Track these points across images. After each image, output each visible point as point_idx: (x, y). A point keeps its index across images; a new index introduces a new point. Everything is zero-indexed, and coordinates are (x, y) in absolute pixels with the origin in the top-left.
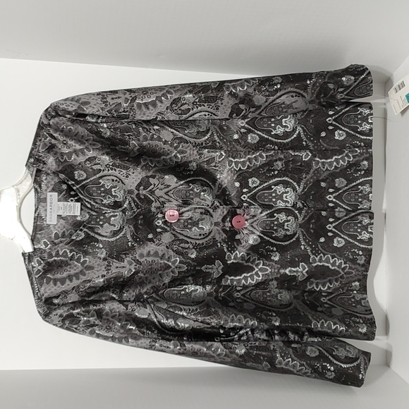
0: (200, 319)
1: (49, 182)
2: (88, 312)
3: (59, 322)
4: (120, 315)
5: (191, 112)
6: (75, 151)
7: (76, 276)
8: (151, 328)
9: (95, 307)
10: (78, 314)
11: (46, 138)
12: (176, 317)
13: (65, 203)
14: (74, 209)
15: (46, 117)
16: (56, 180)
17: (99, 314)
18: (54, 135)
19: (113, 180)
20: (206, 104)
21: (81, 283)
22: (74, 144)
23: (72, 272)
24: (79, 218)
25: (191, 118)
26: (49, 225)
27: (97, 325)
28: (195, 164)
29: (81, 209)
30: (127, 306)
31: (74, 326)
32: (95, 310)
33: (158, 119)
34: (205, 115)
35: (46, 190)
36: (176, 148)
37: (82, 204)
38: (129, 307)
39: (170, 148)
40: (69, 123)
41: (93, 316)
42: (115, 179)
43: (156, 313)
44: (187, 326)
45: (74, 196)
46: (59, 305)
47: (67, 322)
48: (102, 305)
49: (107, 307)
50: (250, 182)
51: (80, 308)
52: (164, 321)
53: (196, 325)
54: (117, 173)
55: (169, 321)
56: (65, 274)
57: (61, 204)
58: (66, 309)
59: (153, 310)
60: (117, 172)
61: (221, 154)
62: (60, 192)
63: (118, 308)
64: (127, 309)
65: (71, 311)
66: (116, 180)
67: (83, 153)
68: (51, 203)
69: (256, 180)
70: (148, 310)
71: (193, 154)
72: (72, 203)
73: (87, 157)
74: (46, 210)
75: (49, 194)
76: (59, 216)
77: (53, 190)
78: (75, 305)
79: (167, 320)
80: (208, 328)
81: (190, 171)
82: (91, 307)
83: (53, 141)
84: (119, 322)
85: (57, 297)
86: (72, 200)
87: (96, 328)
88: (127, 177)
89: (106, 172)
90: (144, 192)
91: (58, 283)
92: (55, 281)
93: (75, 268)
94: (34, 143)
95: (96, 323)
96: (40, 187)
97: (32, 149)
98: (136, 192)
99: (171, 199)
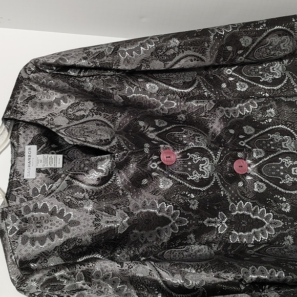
3: (37, 288)
7: (59, 233)
21: (64, 242)
59: (154, 266)
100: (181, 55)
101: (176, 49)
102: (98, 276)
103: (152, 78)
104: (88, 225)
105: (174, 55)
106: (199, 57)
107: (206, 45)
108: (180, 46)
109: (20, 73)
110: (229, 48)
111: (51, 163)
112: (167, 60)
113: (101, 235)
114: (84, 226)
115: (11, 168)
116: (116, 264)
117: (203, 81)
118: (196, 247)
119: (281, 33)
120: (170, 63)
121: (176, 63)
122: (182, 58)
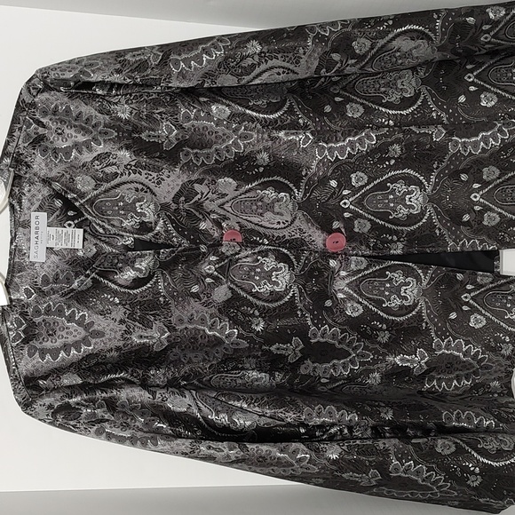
0: (269, 412)
1: (34, 196)
2: (93, 401)
3: (48, 415)
4: (143, 407)
5: (257, 70)
6: (76, 146)
7: (77, 345)
8: (192, 427)
9: (104, 395)
10: (78, 404)
11: (29, 126)
12: (231, 411)
13: (60, 229)
14: (73, 239)
15: (29, 91)
16: (46, 191)
17: (111, 405)
18: (42, 120)
19: (137, 190)
20: (279, 56)
21: (83, 358)
22: (74, 134)
23: (71, 339)
24: (80, 254)
25: (257, 81)
26: (33, 264)
27: (108, 420)
28: (265, 155)
29: (84, 239)
30: (154, 394)
31: (72, 423)
32: (104, 399)
33: (206, 85)
34: (279, 74)
35: (29, 208)
36: (235, 131)
37: (85, 231)
38: (158, 395)
39: (227, 131)
40: (66, 99)
41: (101, 406)
42: (140, 187)
43: (200, 405)
44: (248, 423)
45: (72, 218)
46: (47, 390)
47: (60, 418)
48: (115, 392)
49: (124, 394)
50: (353, 180)
51: (81, 394)
52: (213, 417)
53: (263, 422)
54: (142, 178)
55: (221, 416)
56: (59, 343)
57: (53, 230)
58: (58, 396)
59: (194, 399)
60: (144, 176)
61: (306, 136)
62: (51, 212)
63: (141, 396)
64: (154, 399)
65: (67, 400)
66: (142, 190)
67: (90, 149)
68: (37, 228)
69: (362, 175)
70: (188, 400)
71: (263, 139)
72: (70, 230)
73: (95, 154)
74: (29, 240)
75: (34, 215)
76: (50, 249)
77: (40, 209)
78: (72, 390)
79: (217, 415)
80: (280, 426)
81: (258, 166)
82: (99, 394)
83: (41, 131)
84: (142, 416)
85: (45, 378)
86: (70, 225)
87: (106, 424)
88: (158, 183)
89: (125, 178)
90: (186, 206)
91: (48, 357)
92: (43, 353)
93: (75, 333)
94: (11, 134)
95: (106, 417)
96: (20, 203)
97: (7, 143)
98: (174, 206)
99: (228, 215)
100: (263, 67)
101: (256, 58)
102: (123, 406)
103: (221, 96)
104: (115, 338)
105: (253, 66)
106: (289, 69)
107: (301, 51)
108: (261, 53)
109: (21, 93)
110: (336, 57)
111: (67, 241)
112: (242, 74)
113: (131, 352)
114: (110, 340)
115: (11, 243)
116: (147, 395)
117: (297, 101)
118: (255, 374)
119: (415, 35)
120: (247, 78)
121: (254, 78)
122: (264, 71)
